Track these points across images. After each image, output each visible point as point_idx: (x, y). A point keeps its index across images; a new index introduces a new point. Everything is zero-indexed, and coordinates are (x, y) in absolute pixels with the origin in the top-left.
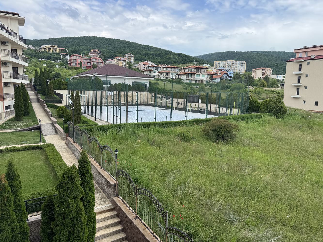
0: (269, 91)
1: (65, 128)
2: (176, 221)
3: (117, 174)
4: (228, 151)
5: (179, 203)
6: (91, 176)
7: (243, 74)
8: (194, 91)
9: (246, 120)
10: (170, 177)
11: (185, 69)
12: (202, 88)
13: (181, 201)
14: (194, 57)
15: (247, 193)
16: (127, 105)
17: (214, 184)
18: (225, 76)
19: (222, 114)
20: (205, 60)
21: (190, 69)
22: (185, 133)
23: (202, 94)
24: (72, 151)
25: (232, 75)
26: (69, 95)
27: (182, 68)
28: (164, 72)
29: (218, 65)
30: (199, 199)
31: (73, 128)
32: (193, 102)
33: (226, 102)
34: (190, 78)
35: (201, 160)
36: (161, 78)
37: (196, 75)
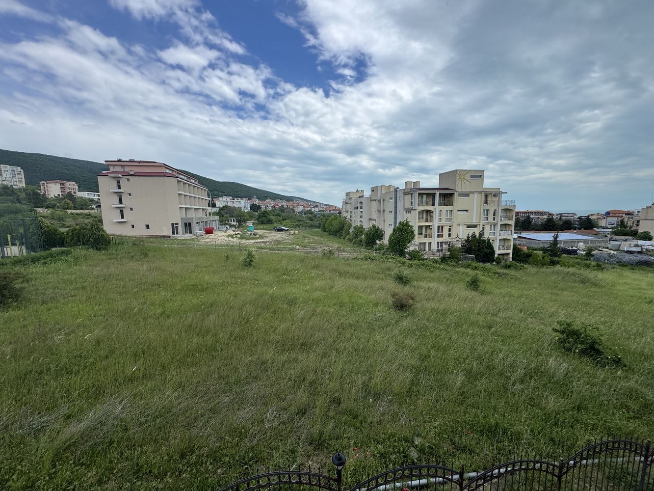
0: (77, 214)
4: (9, 321)
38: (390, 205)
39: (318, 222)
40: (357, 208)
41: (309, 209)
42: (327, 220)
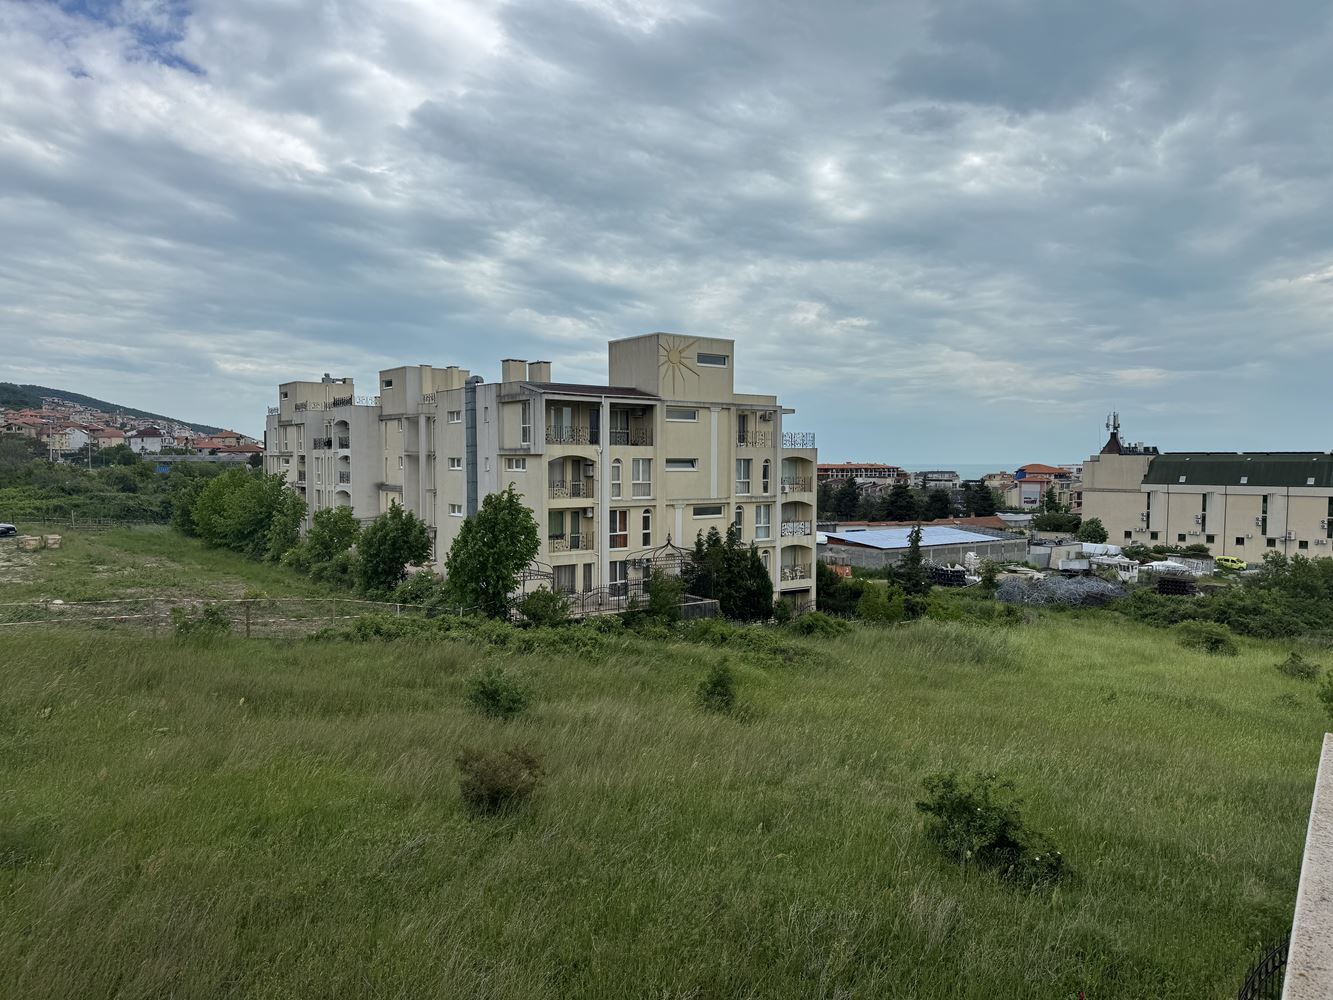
38: (451, 438)
39: (161, 497)
40: (329, 444)
41: (116, 442)
42: (198, 489)
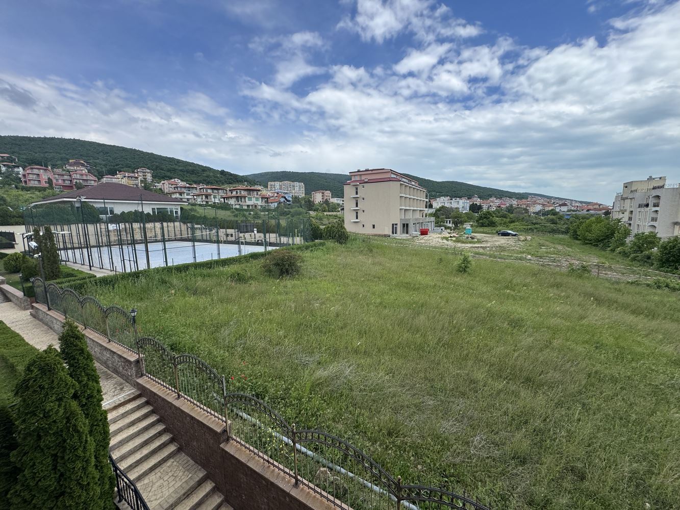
0: (330, 215)
1: (25, 289)
2: (237, 384)
3: (139, 345)
4: (294, 286)
5: (239, 361)
6: (89, 357)
7: (302, 198)
8: (246, 218)
9: (311, 249)
10: (225, 332)
11: (231, 191)
12: (256, 214)
13: (242, 358)
14: (243, 176)
15: (318, 330)
16: (146, 242)
17: (281, 328)
18: (282, 200)
19: (283, 245)
20: (256, 180)
21: (238, 191)
22: (239, 272)
23: (257, 221)
24: (46, 324)
25: (291, 199)
26: (29, 234)
27: (228, 190)
28: (202, 195)
29: (273, 187)
30: (265, 349)
31: (43, 287)
32: (247, 232)
33: (286, 230)
34: (240, 202)
35: (263, 303)
36: (199, 203)
37: (247, 198)
